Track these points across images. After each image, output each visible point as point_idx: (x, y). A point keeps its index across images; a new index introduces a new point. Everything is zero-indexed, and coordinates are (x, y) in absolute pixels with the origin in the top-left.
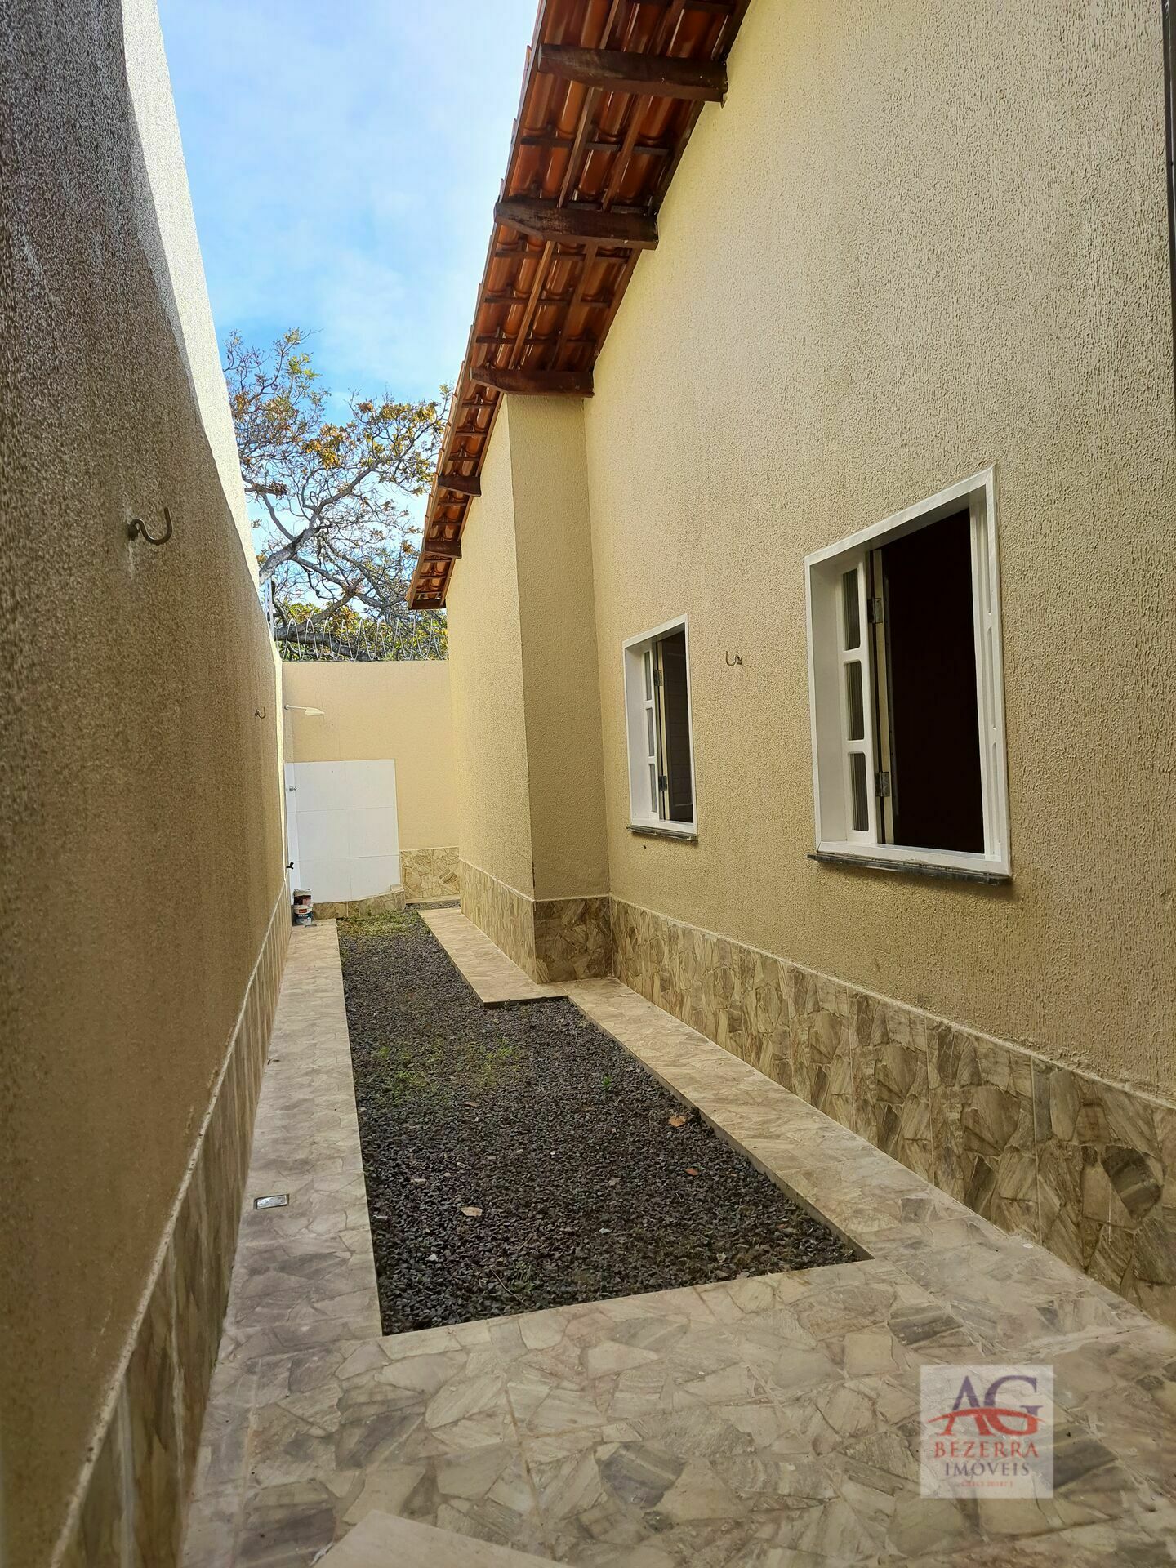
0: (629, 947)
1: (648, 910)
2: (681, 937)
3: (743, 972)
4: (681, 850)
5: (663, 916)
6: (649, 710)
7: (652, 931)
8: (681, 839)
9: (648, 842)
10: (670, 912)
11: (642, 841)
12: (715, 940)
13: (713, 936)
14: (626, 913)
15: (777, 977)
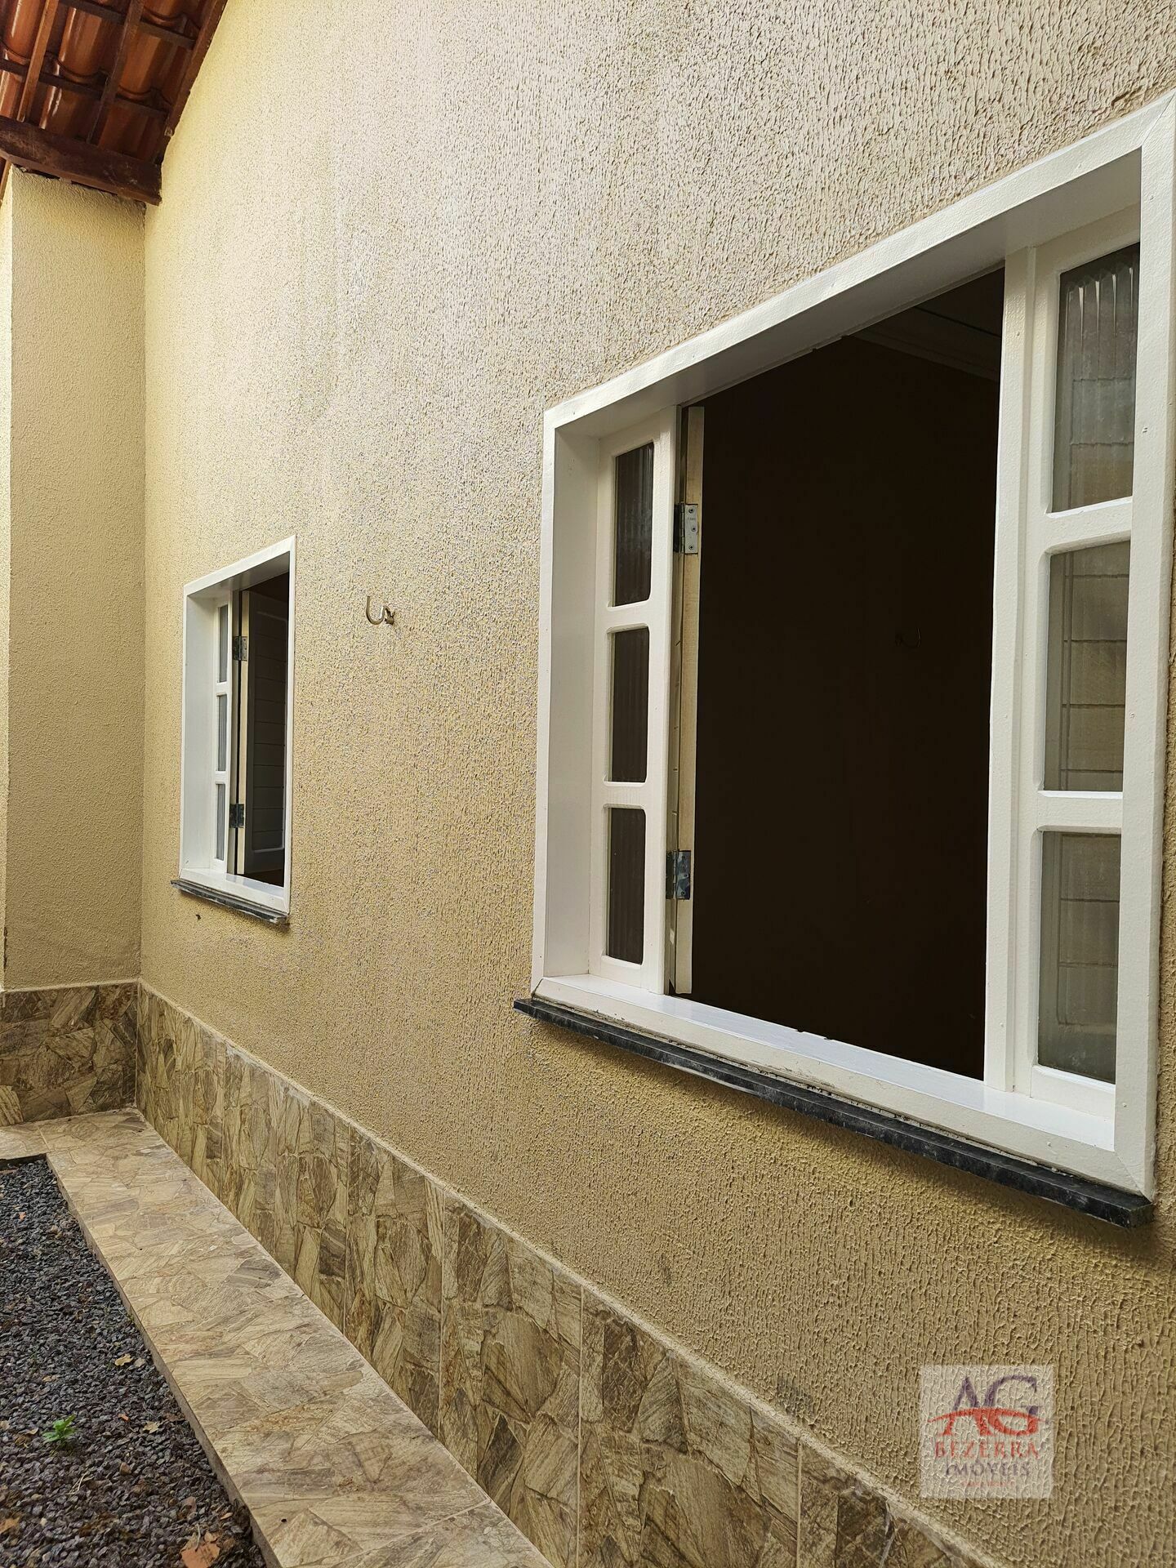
0: (162, 1068)
1: (197, 1020)
2: (246, 1079)
3: (354, 1178)
4: (258, 935)
5: (219, 1036)
6: (222, 697)
7: (199, 1055)
8: (259, 916)
9: (204, 910)
10: (229, 1031)
11: (194, 907)
12: (307, 1104)
13: (305, 1094)
14: (162, 1015)
15: (423, 1211)
